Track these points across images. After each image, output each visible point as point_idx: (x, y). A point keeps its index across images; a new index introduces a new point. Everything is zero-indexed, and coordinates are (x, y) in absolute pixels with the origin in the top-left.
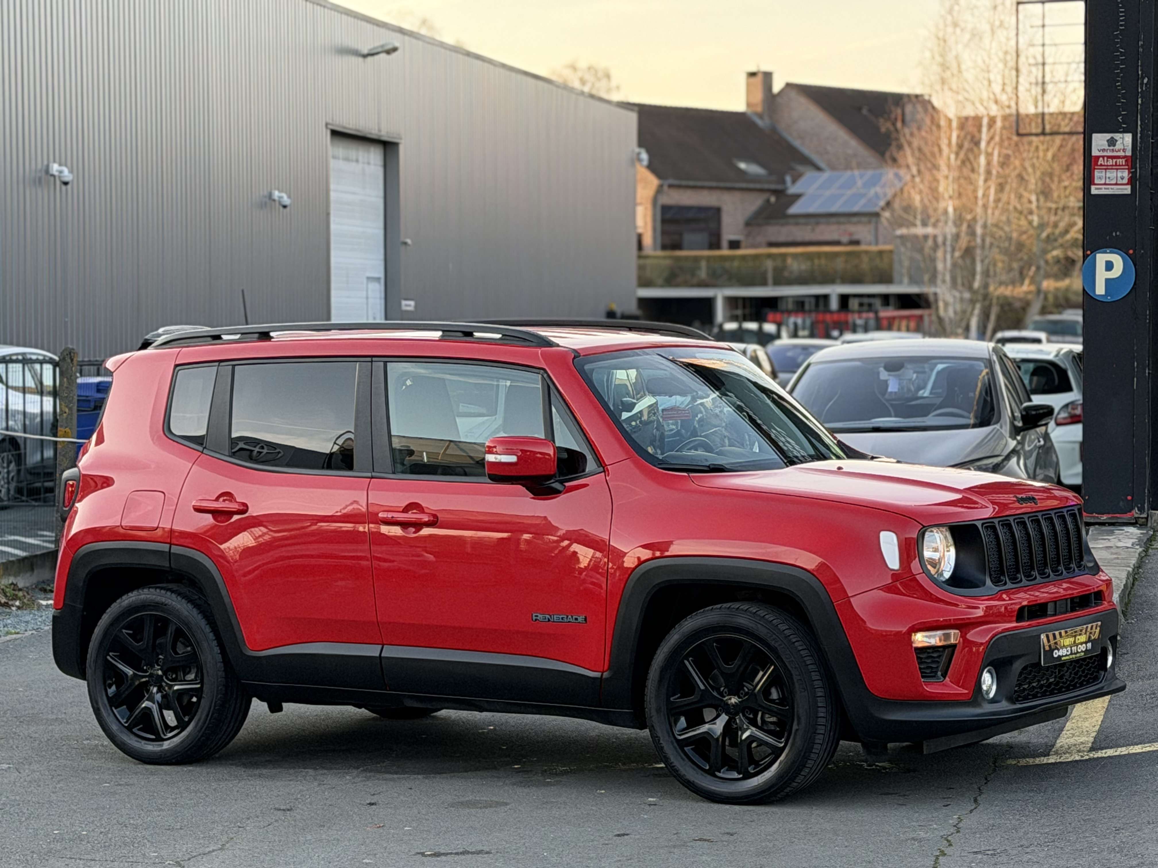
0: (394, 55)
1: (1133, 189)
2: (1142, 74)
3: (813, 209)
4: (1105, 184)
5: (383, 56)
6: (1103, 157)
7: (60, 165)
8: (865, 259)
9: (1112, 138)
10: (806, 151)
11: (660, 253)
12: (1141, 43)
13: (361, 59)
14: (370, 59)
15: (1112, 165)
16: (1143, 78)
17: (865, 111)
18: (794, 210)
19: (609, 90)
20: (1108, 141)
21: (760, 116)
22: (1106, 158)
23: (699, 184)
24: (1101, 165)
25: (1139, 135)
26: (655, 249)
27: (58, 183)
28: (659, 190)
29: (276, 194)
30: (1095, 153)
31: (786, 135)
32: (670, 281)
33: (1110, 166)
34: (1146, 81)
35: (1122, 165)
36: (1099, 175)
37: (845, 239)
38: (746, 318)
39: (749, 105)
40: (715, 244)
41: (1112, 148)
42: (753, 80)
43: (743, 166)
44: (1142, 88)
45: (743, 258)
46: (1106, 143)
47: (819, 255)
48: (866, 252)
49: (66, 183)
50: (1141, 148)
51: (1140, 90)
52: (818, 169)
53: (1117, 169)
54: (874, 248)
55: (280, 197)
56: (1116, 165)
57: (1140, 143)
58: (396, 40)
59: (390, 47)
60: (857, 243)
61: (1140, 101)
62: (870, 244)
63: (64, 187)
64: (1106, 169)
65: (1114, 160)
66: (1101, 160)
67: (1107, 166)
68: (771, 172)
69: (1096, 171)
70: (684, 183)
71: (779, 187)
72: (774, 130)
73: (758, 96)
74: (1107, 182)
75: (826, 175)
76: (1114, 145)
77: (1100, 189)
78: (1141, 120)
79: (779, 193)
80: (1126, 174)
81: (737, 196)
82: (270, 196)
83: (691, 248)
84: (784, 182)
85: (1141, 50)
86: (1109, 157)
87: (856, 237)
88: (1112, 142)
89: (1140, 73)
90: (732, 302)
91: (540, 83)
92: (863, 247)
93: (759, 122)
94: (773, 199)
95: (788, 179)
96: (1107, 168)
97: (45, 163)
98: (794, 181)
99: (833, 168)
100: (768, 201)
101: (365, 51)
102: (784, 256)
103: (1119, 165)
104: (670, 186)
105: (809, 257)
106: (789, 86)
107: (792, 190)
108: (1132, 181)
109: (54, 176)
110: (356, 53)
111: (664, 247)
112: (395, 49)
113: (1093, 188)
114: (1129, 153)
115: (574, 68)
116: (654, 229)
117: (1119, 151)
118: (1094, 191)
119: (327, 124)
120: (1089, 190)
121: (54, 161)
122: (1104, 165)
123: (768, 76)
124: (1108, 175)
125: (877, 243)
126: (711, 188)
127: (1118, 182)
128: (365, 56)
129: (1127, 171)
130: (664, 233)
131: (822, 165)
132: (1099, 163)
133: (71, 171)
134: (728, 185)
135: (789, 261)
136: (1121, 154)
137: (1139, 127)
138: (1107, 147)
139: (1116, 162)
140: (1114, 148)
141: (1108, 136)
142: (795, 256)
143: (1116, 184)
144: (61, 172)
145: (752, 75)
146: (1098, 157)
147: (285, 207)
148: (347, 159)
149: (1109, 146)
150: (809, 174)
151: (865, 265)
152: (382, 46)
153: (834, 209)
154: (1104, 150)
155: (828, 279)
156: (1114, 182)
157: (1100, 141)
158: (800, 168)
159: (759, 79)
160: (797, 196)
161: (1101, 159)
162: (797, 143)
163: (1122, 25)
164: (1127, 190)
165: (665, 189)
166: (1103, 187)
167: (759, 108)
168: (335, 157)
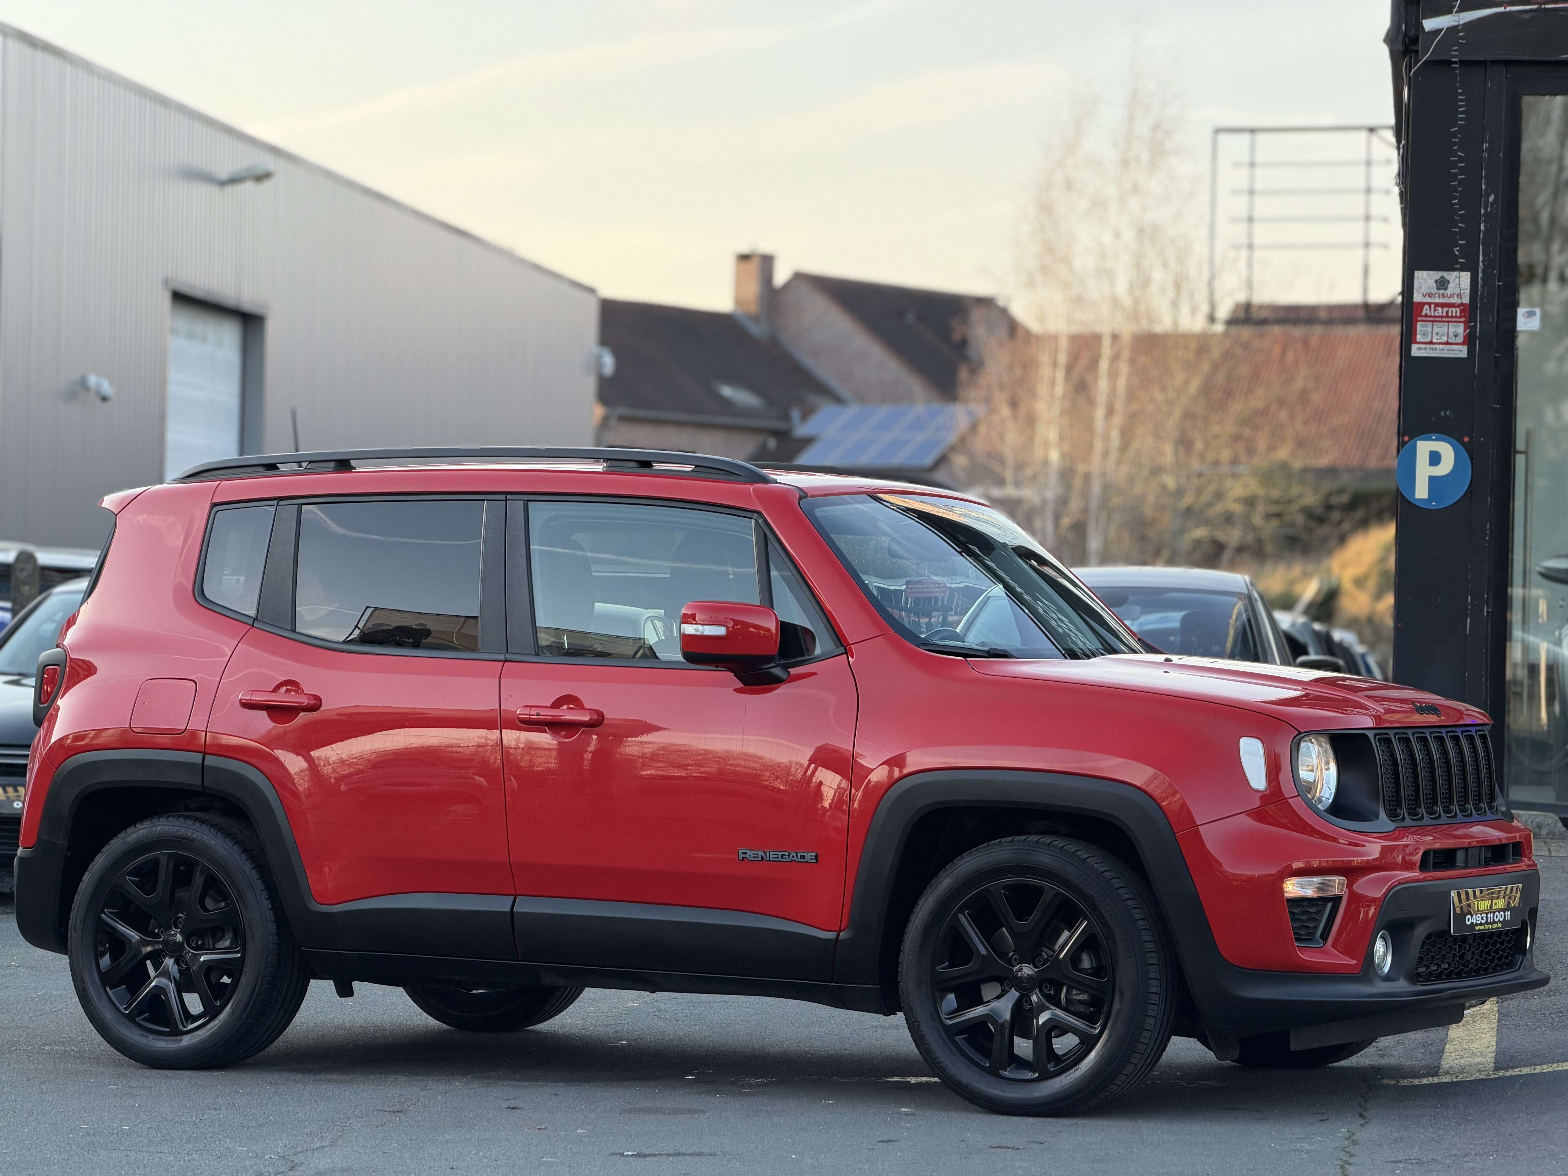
0: (267, 185)
1: (1471, 351)
2: (1486, 189)
3: (830, 459)
4: (1431, 343)
5: (249, 186)
6: (1430, 304)
9: (1442, 277)
10: (823, 371)
12: (1486, 145)
13: (214, 190)
14: (230, 189)
15: (1442, 317)
16: (1488, 195)
17: (910, 318)
18: (804, 459)
21: (755, 319)
22: (1433, 306)
23: (663, 415)
24: (1426, 316)
25: (1480, 275)
28: (605, 423)
29: (93, 380)
30: (1417, 298)
31: (791, 349)
33: (1439, 317)
34: (1491, 198)
35: (1456, 317)
36: (1422, 329)
39: (738, 301)
41: (1442, 291)
42: (746, 265)
43: (727, 391)
44: (1486, 209)
50: (1482, 293)
51: (1483, 211)
52: (838, 400)
53: (1449, 322)
55: (99, 386)
57: (1483, 286)
58: (268, 162)
59: (260, 171)
61: (1482, 227)
64: (1432, 322)
65: (1445, 310)
66: (1426, 310)
67: (1435, 317)
68: (769, 402)
69: (1419, 323)
70: (641, 413)
71: (780, 425)
72: (774, 341)
73: (753, 289)
74: (1434, 340)
75: (852, 410)
76: (1446, 289)
77: (1426, 349)
78: (1483, 254)
79: (782, 435)
80: (1460, 329)
81: (719, 437)
82: (83, 383)
84: (787, 418)
85: (1485, 155)
86: (1437, 305)
88: (1442, 284)
89: (1483, 187)
93: (752, 328)
94: (772, 444)
95: (795, 414)
96: (1435, 320)
98: (804, 418)
99: (862, 400)
100: (764, 447)
101: (224, 176)
103: (1452, 317)
104: (622, 419)
106: (799, 277)
107: (802, 430)
108: (1469, 340)
110: (210, 178)
112: (267, 176)
113: (1414, 347)
114: (1466, 300)
117: (1452, 296)
118: (1416, 351)
119: (166, 282)
120: (1409, 350)
122: (1431, 316)
123: (767, 262)
124: (1436, 330)
126: (680, 424)
127: (1450, 341)
128: (223, 183)
129: (1462, 325)
131: (844, 394)
132: (1423, 314)
134: (708, 419)
136: (1455, 300)
137: (1481, 264)
138: (1434, 291)
139: (1447, 312)
140: (1445, 292)
141: (1437, 275)
143: (1447, 343)
145: (744, 258)
146: (1422, 305)
147: (104, 399)
148: (190, 336)
149: (1438, 289)
150: (826, 411)
152: (249, 170)
154: (1430, 295)
156: (1444, 339)
157: (1425, 280)
158: (813, 399)
159: (756, 263)
160: (807, 442)
161: (1427, 307)
162: (809, 362)
163: (1461, 119)
164: (1462, 352)
165: (613, 422)
166: (1429, 346)
167: (753, 308)
168: (174, 331)
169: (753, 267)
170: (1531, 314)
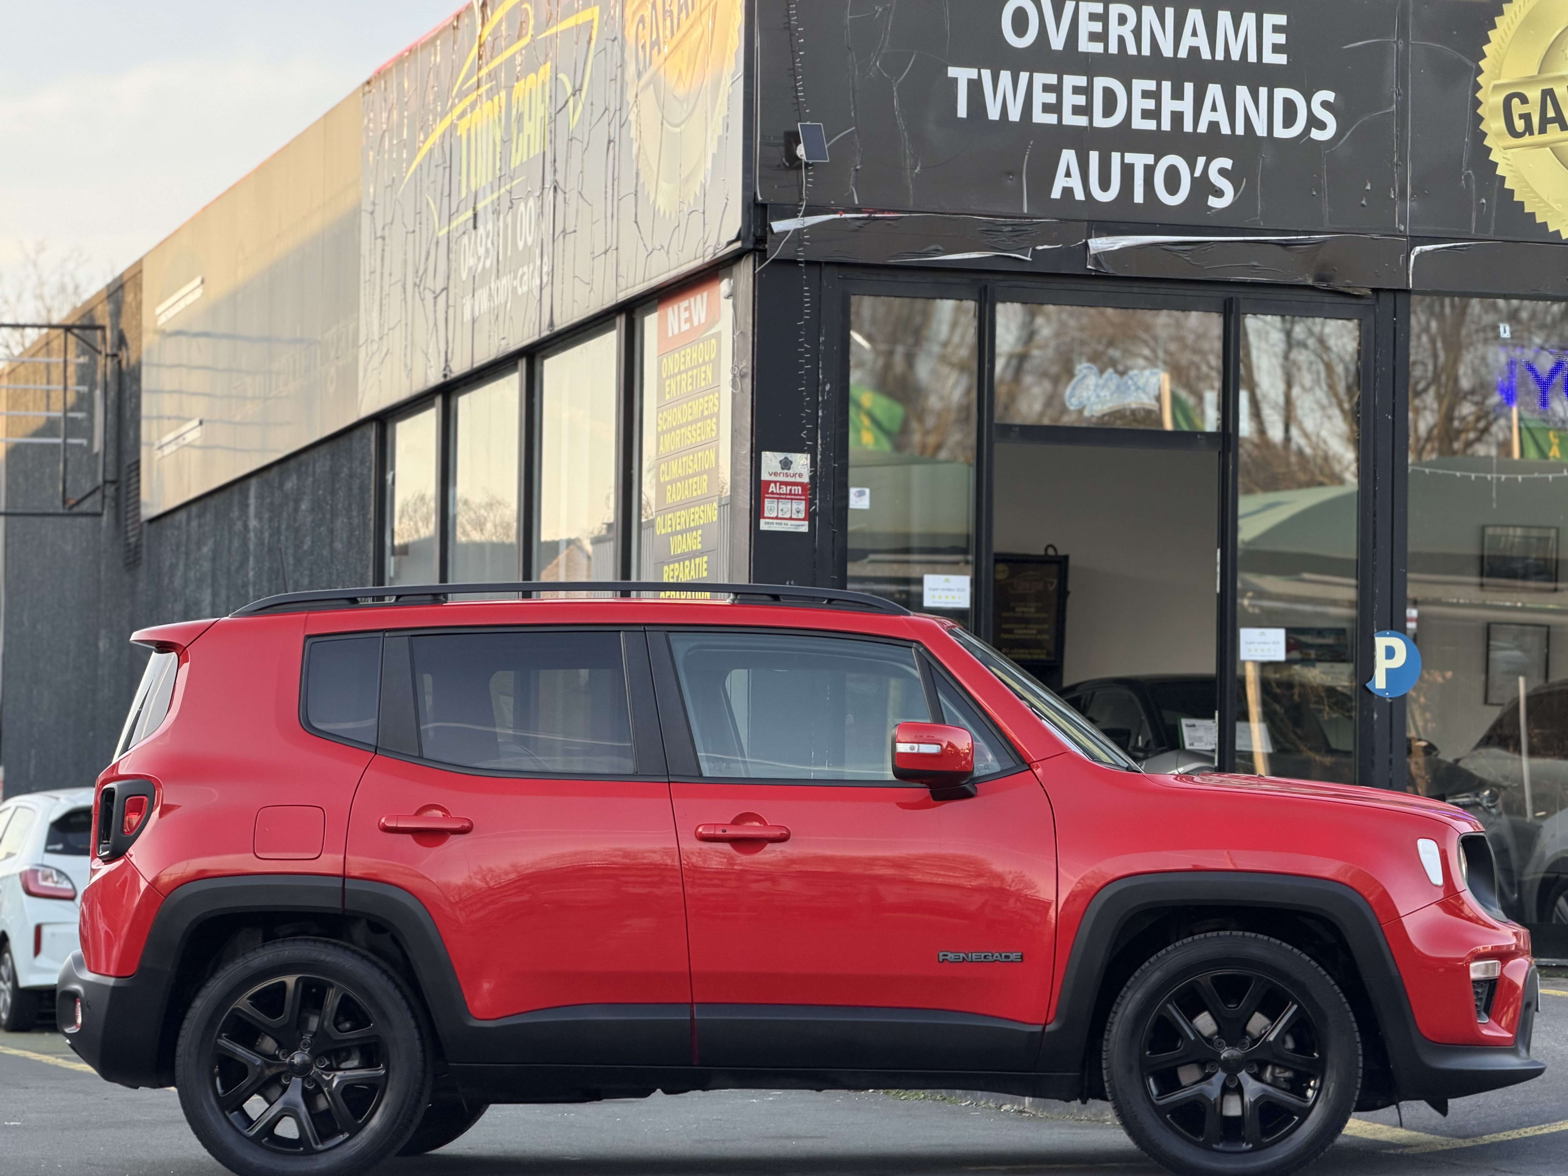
1: (812, 526)
2: (823, 378)
4: (777, 518)
6: (775, 482)
9: (786, 458)
12: (822, 339)
15: (786, 494)
16: (825, 384)
20: (781, 462)
22: (778, 484)
24: (772, 493)
25: (819, 457)
30: (765, 476)
33: (783, 494)
34: (828, 387)
35: (798, 495)
36: (770, 507)
41: (785, 471)
44: (823, 396)
46: (779, 465)
50: (821, 473)
51: (820, 399)
53: (792, 499)
56: (790, 494)
57: (821, 467)
61: (820, 414)
64: (778, 499)
65: (789, 488)
66: (772, 487)
67: (780, 494)
69: (766, 500)
74: (780, 516)
76: (789, 469)
77: (773, 523)
78: (822, 438)
80: (802, 506)
85: (822, 347)
86: (782, 483)
88: (786, 464)
89: (821, 377)
96: (779, 497)
103: (795, 495)
108: (810, 516)
113: (762, 521)
114: (806, 479)
117: (794, 475)
118: (764, 525)
120: (758, 524)
122: (777, 494)
124: (781, 506)
127: (794, 517)
129: (804, 502)
132: (770, 491)
136: (798, 480)
137: (819, 447)
138: (779, 470)
139: (791, 490)
140: (789, 472)
141: (781, 456)
143: (791, 519)
146: (769, 483)
149: (783, 469)
154: (775, 474)
156: (788, 516)
157: (771, 461)
161: (772, 485)
163: (807, 314)
164: (804, 527)
166: (775, 521)
170: (861, 494)
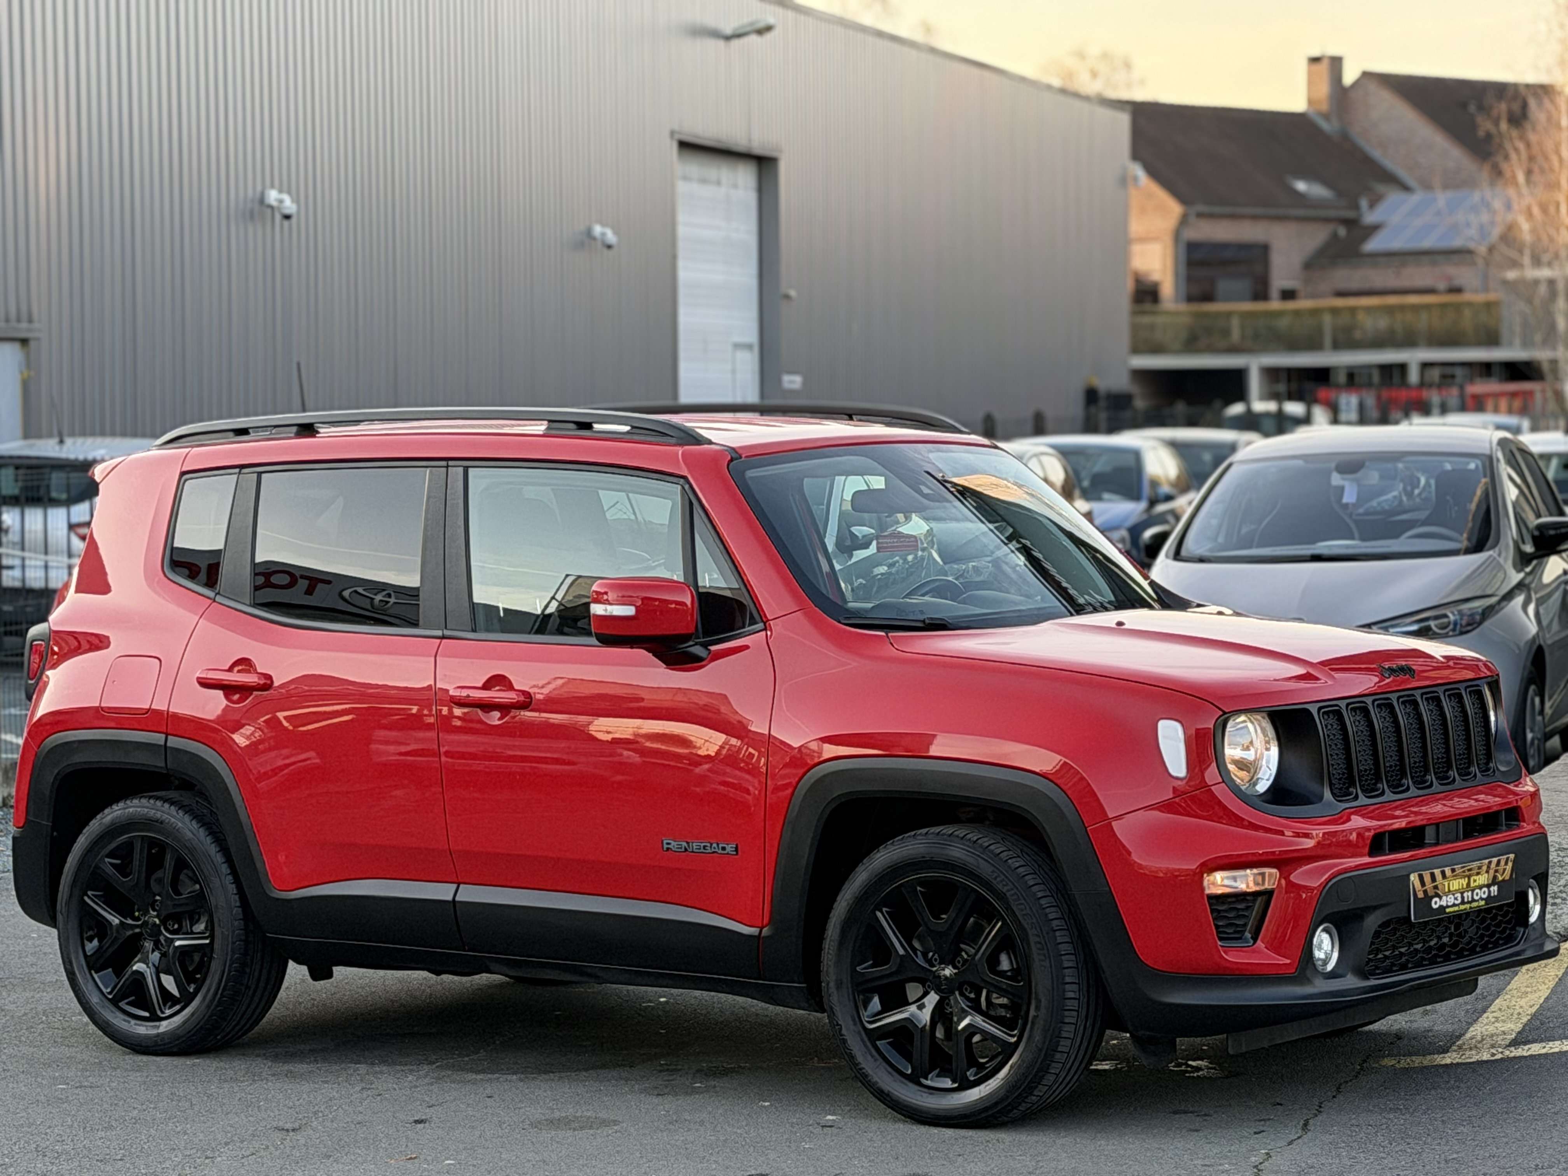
0: (768, 36)
3: (1397, 244)
5: (754, 38)
7: (281, 191)
8: (1467, 313)
10: (1389, 164)
11: (1183, 307)
13: (721, 43)
14: (735, 43)
17: (1473, 109)
18: (1372, 245)
19: (1129, 85)
21: (1326, 117)
23: (1238, 210)
26: (1177, 300)
27: (278, 217)
28: (1184, 221)
29: (598, 230)
31: (1362, 143)
32: (1191, 345)
37: (1442, 285)
38: (1292, 396)
39: (1310, 102)
40: (1261, 294)
42: (1317, 67)
43: (1301, 186)
45: (1297, 313)
47: (1402, 308)
48: (1470, 304)
49: (287, 217)
52: (1406, 188)
54: (1480, 298)
55: (604, 234)
58: (772, 14)
59: (762, 24)
60: (1458, 290)
62: (1476, 291)
63: (286, 223)
68: (1340, 193)
70: (1217, 210)
71: (1350, 214)
72: (1345, 136)
73: (1324, 89)
75: (1415, 198)
79: (1351, 223)
81: (1292, 228)
82: (588, 234)
83: (1228, 299)
84: (1357, 207)
87: (1457, 283)
90: (1272, 374)
91: (987, 74)
92: (1467, 297)
93: (1324, 125)
94: (1342, 231)
95: (1364, 203)
97: (259, 188)
98: (1372, 205)
99: (1428, 186)
100: (1335, 235)
101: (728, 31)
102: (1353, 310)
104: (1200, 215)
105: (1390, 310)
106: (1366, 75)
107: (1370, 218)
109: (271, 207)
110: (716, 34)
111: (1190, 299)
112: (769, 28)
115: (1081, 55)
116: (1177, 274)
119: (672, 133)
121: (272, 186)
123: (1336, 63)
125: (1486, 289)
126: (1255, 218)
128: (728, 38)
130: (1190, 279)
131: (1411, 182)
133: (296, 200)
134: (1280, 211)
135: (1361, 316)
142: (1369, 310)
144: (281, 201)
145: (1315, 60)
147: (610, 247)
148: (703, 181)
150: (1393, 197)
151: (1467, 320)
152: (752, 24)
153: (1427, 243)
155: (1409, 341)
158: (1380, 188)
159: (1324, 67)
160: (1375, 228)
162: (1376, 154)
165: (1192, 219)
167: (1325, 107)
168: (685, 178)
169: (1323, 68)
